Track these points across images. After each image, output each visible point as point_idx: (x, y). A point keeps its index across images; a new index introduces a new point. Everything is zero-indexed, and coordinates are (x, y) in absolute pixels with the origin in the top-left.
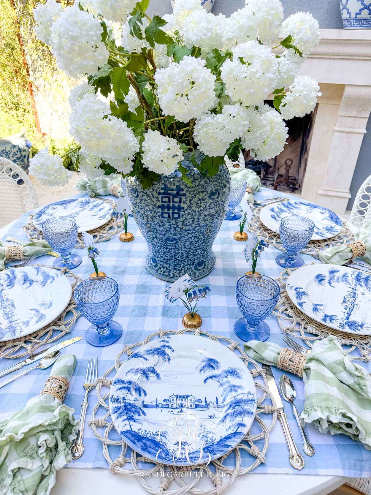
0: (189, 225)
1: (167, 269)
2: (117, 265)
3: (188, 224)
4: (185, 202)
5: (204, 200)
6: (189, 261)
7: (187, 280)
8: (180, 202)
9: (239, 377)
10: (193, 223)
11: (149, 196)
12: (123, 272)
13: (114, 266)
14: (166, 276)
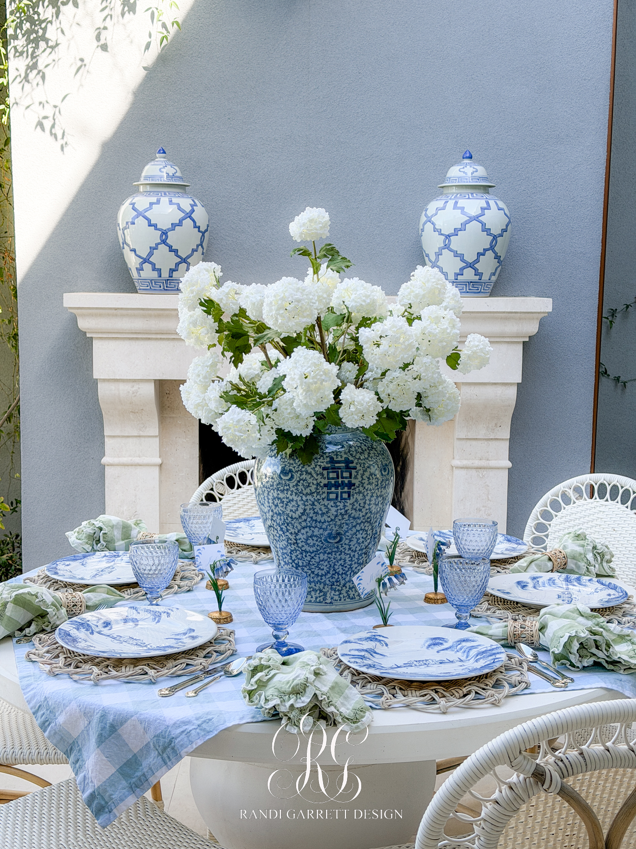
0: (360, 510)
1: (321, 591)
3: (359, 507)
4: (356, 477)
5: (376, 475)
7: (381, 564)
8: (350, 477)
10: (364, 507)
11: (310, 474)
14: (320, 602)
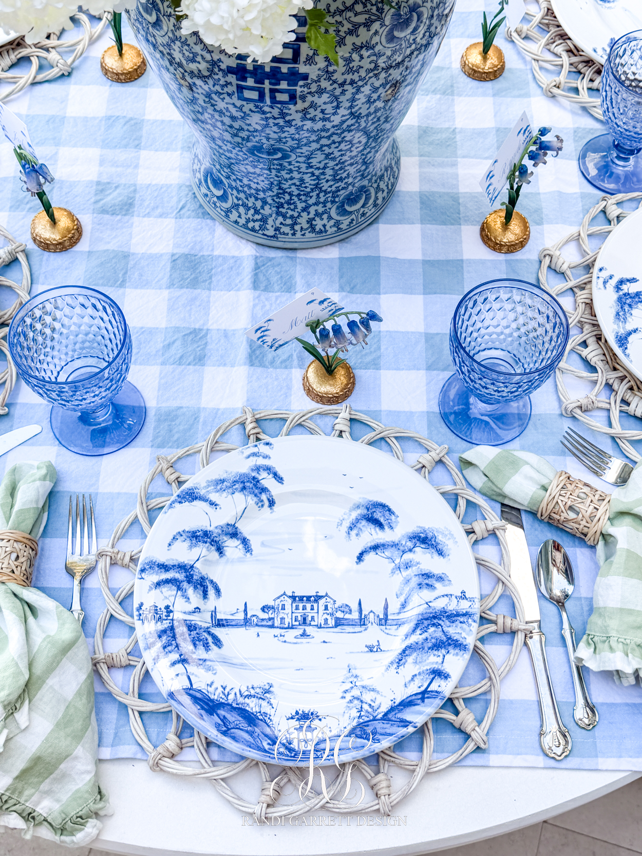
0: (324, 120)
1: (257, 212)
2: (105, 179)
3: (320, 115)
4: (310, 60)
5: (373, 48)
6: (322, 195)
7: (317, 302)
8: (296, 59)
9: (440, 553)
10: (335, 113)
11: (195, 33)
12: (127, 207)
13: (98, 183)
14: (253, 230)
